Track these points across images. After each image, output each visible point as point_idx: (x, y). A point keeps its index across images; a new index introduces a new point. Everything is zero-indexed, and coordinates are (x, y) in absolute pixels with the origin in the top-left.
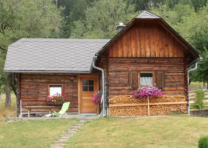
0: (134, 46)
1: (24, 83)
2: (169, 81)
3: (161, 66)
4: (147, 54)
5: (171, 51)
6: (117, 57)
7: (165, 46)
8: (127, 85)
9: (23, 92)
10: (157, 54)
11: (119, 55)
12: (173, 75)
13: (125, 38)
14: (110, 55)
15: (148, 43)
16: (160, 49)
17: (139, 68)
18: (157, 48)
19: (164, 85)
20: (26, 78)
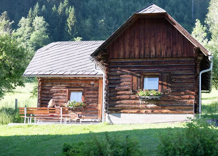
0: (137, 45)
1: (45, 88)
2: (176, 85)
3: (168, 67)
4: (151, 54)
5: (180, 49)
6: (118, 58)
7: (173, 44)
8: (128, 90)
9: (43, 97)
10: (163, 53)
11: (120, 55)
12: (181, 78)
13: (128, 37)
14: (111, 56)
15: (153, 42)
16: (167, 48)
17: (143, 70)
18: (164, 47)
19: (169, 89)
20: (47, 82)
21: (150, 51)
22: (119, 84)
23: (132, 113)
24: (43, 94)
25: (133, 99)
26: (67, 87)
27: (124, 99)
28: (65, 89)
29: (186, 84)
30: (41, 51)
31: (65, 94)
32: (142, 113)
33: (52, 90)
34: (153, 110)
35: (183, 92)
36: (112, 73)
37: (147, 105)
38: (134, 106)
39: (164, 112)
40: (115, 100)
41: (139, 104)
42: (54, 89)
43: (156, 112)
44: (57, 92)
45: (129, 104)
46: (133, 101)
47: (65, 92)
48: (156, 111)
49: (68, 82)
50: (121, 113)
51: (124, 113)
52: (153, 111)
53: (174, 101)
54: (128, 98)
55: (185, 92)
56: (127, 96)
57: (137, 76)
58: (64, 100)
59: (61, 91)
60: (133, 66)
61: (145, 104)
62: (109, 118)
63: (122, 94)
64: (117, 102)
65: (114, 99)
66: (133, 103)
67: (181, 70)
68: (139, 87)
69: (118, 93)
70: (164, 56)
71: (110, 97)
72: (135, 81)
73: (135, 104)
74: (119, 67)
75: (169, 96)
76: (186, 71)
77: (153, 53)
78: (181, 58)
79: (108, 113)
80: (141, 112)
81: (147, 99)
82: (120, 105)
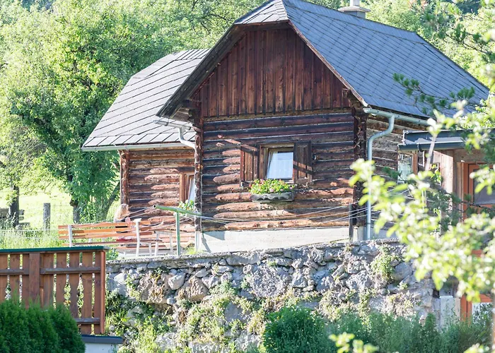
0: (251, 87)
1: (135, 173)
2: (322, 167)
3: (308, 130)
4: (277, 106)
5: (328, 92)
6: (217, 116)
7: (315, 81)
8: (236, 182)
9: (133, 195)
10: (298, 102)
11: (221, 109)
12: (332, 152)
13: (234, 68)
14: (204, 113)
15: (281, 78)
16: (305, 90)
17: (264, 139)
18: (299, 89)
19: (309, 178)
20: (139, 160)
21: (275, 99)
22: (220, 169)
23: (245, 229)
24: (132, 187)
25: (248, 201)
26: (181, 170)
27: (230, 201)
28: (177, 175)
29: (340, 164)
30: (140, 80)
31: (176, 186)
32: (263, 229)
33: (150, 176)
34: (283, 221)
35: (334, 181)
36: (208, 147)
37: (271, 212)
38: (247, 214)
39: (302, 224)
40: (216, 202)
41: (256, 210)
42: (153, 175)
43: (287, 225)
44: (160, 182)
45: (239, 211)
46: (246, 205)
47: (177, 180)
48: (288, 223)
49: (182, 156)
50: (226, 230)
51: (230, 229)
52: (281, 223)
53: (319, 201)
54: (237, 198)
55: (338, 182)
56: (235, 194)
57: (251, 152)
58: (175, 200)
59: (169, 180)
60: (247, 130)
61: (266, 209)
62: (204, 240)
63: (227, 192)
64: (218, 208)
65: (212, 202)
66: (246, 208)
67: (331, 136)
68: (255, 175)
69: (219, 188)
70: (299, 107)
71: (204, 197)
72: (248, 162)
73: (250, 210)
74: (220, 133)
75: (310, 190)
76: (341, 138)
77: (280, 103)
78: (333, 111)
79: (203, 232)
80: (261, 226)
81: (266, 199)
82: (223, 214)
